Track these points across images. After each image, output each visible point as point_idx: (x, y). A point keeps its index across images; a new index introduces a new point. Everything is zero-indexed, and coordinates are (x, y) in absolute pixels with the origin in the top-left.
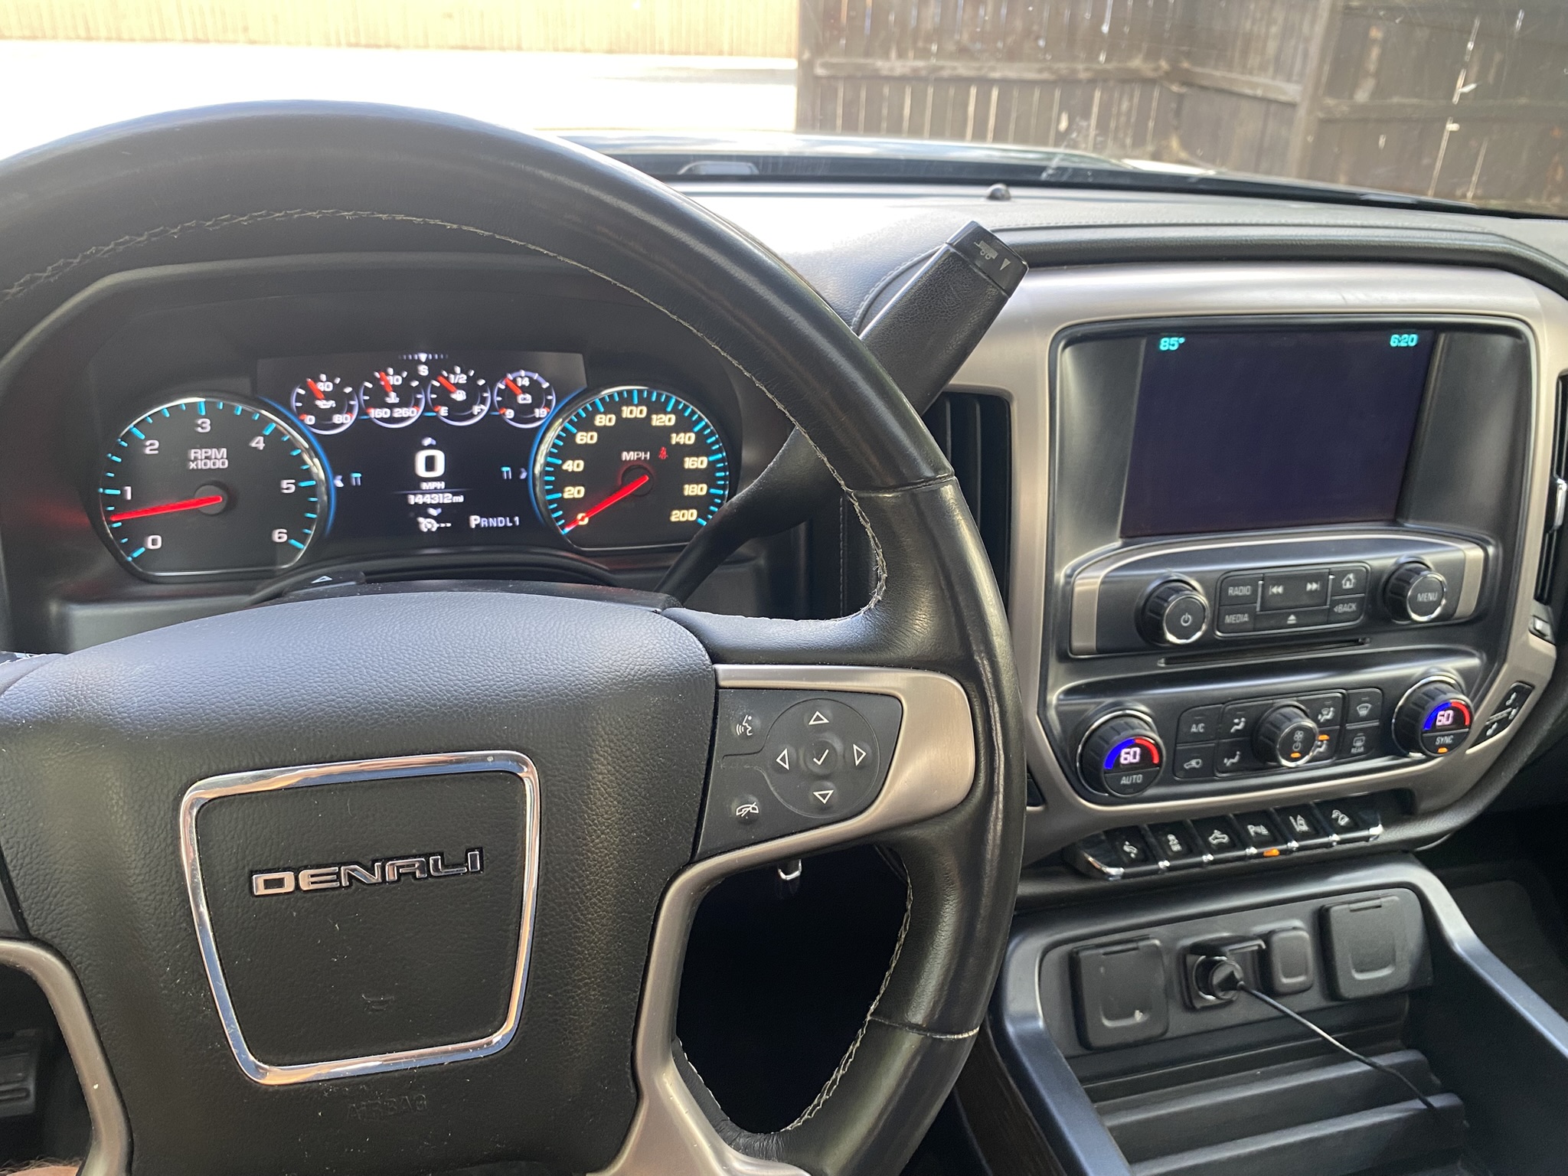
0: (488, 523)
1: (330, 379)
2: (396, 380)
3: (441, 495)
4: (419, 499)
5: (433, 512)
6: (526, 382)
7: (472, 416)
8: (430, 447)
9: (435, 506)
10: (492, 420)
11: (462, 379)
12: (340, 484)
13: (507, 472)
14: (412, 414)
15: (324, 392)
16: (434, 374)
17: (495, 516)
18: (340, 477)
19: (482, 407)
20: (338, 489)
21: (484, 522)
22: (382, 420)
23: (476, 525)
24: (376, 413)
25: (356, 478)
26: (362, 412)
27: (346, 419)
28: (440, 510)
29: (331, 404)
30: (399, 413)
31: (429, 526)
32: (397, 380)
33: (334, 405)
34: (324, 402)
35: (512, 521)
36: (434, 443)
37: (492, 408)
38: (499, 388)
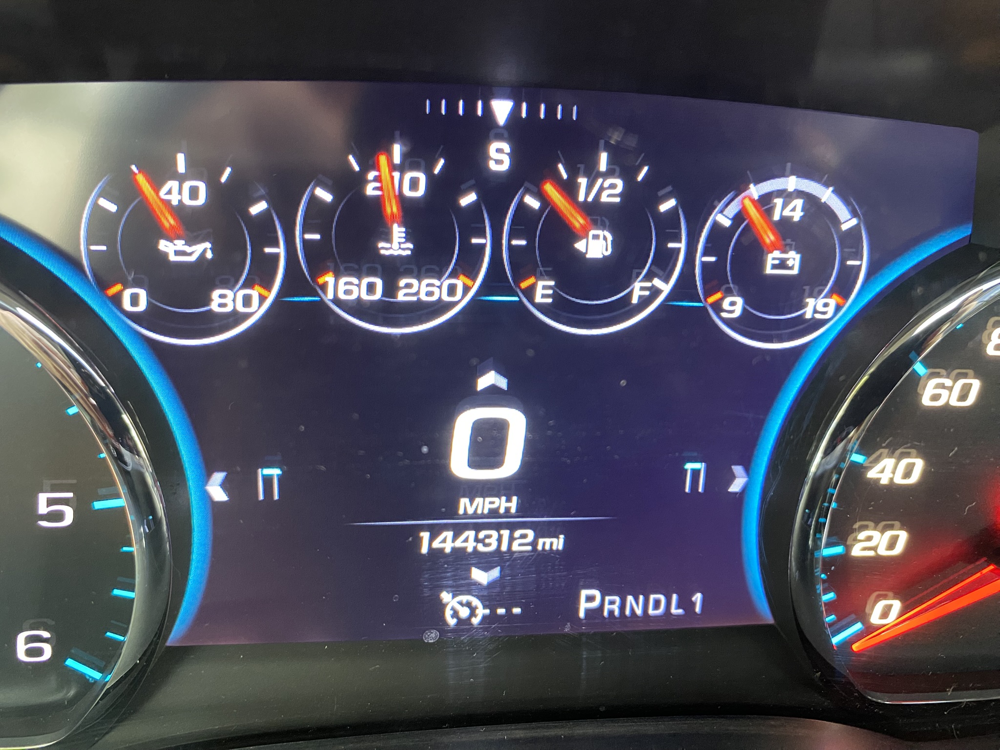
0: (622, 607)
3: (506, 533)
4: (446, 542)
5: (480, 576)
6: (796, 211)
7: (624, 309)
8: (493, 396)
9: (485, 561)
12: (218, 494)
13: (696, 473)
14: (450, 294)
15: (179, 211)
17: (642, 589)
18: (219, 477)
19: (657, 282)
20: (216, 506)
21: (612, 605)
22: (359, 308)
23: (588, 612)
24: (341, 288)
25: (268, 480)
27: (247, 301)
28: (495, 573)
29: (203, 249)
30: (410, 289)
31: (464, 613)
32: (414, 184)
33: (209, 255)
34: (180, 244)
35: (686, 603)
36: (502, 383)
37: (685, 287)
38: (716, 224)
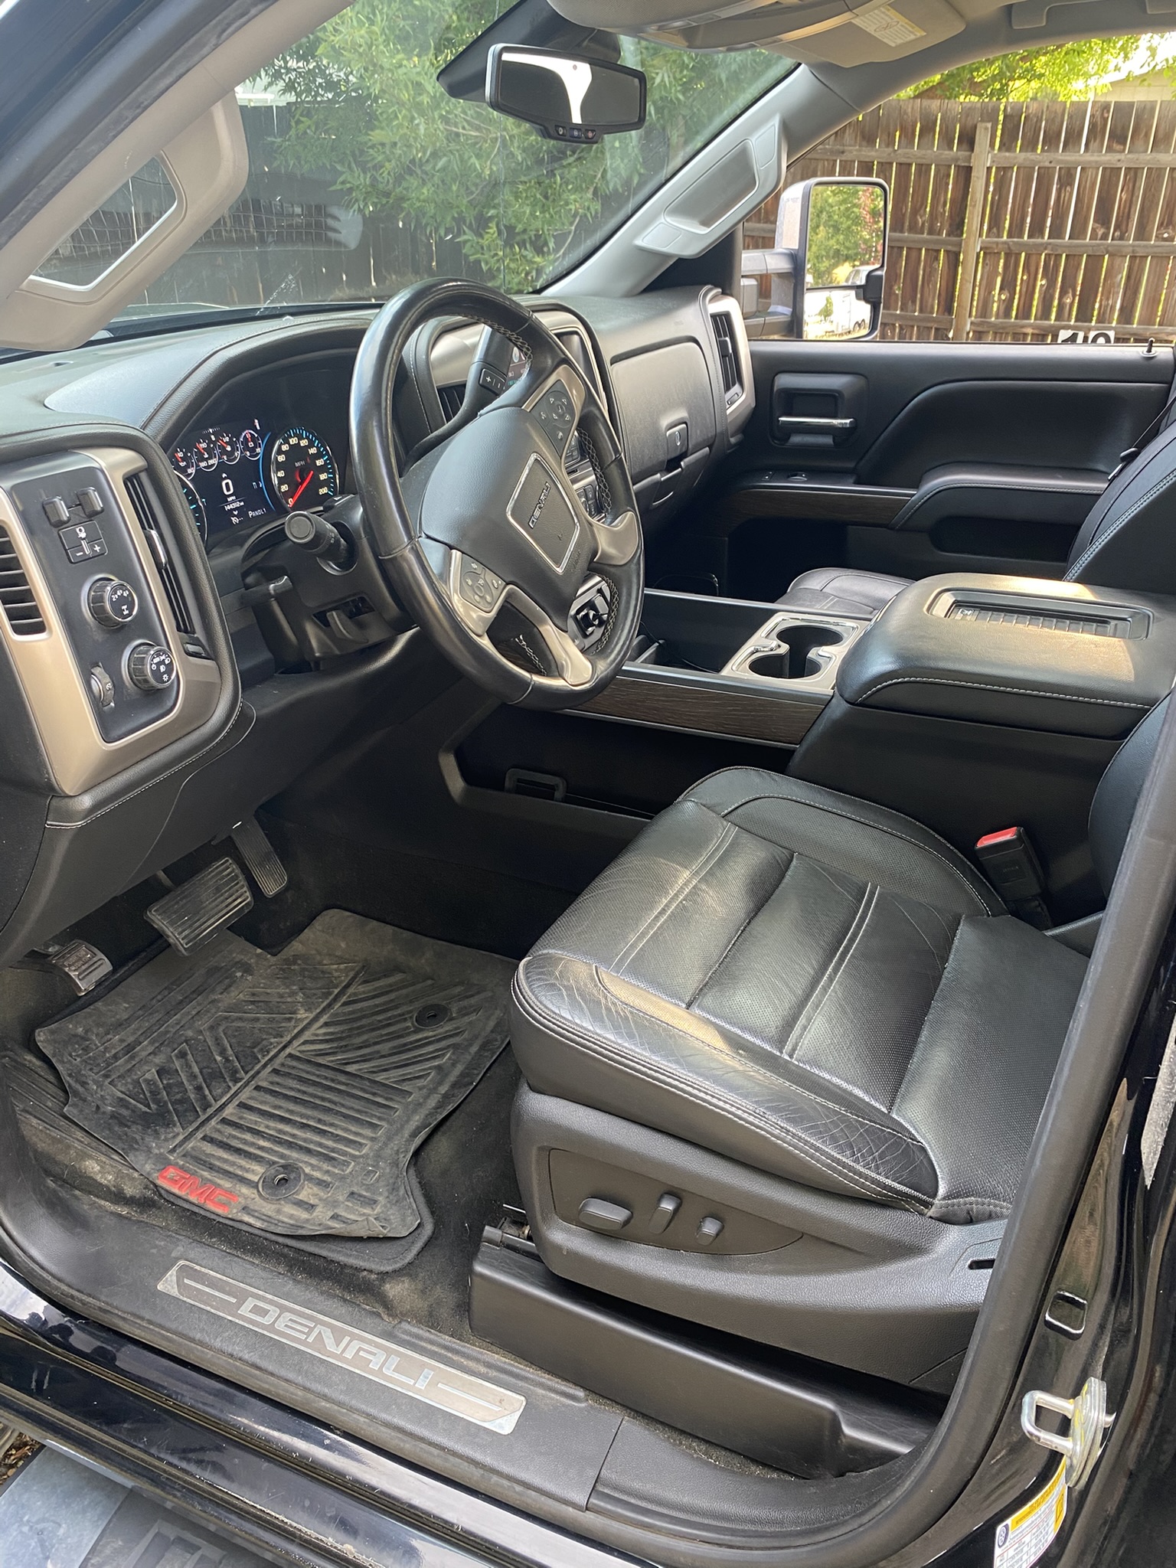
1: (181, 451)
2: (204, 445)
3: (236, 503)
5: (236, 513)
7: (236, 458)
8: (225, 478)
9: (235, 509)
10: (243, 458)
11: (227, 439)
14: (214, 461)
16: (217, 440)
19: (238, 452)
22: (205, 467)
24: (203, 464)
26: (197, 466)
28: (237, 511)
30: (211, 462)
36: (226, 475)
37: (241, 452)
38: (241, 441)
